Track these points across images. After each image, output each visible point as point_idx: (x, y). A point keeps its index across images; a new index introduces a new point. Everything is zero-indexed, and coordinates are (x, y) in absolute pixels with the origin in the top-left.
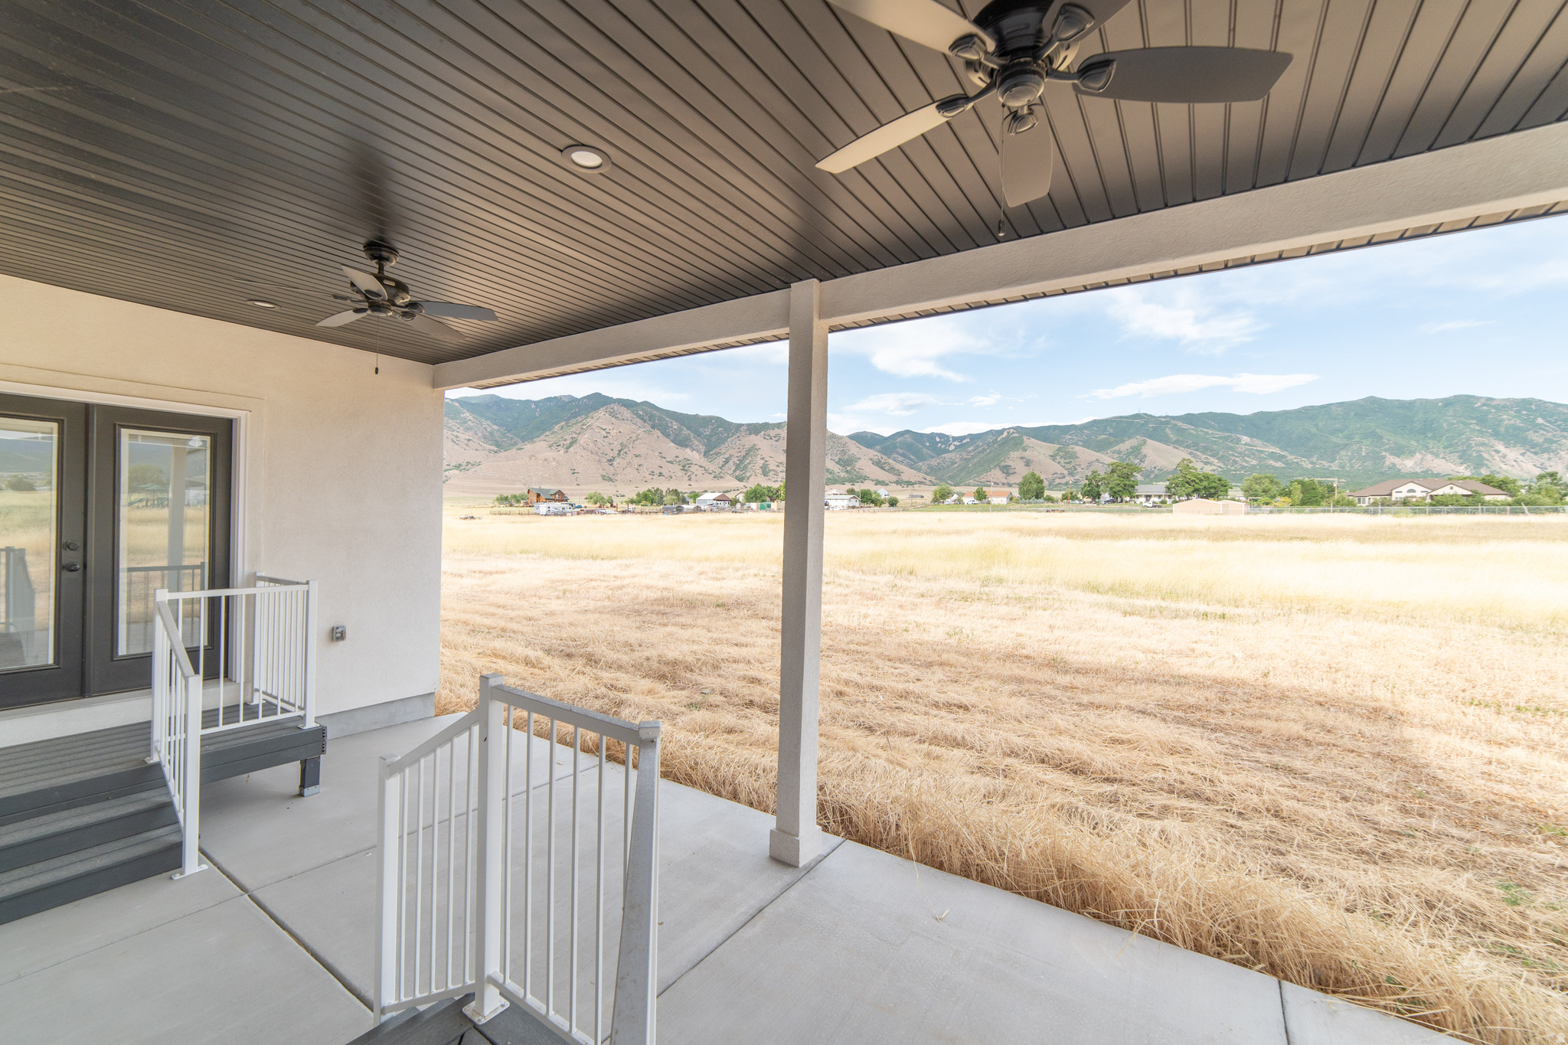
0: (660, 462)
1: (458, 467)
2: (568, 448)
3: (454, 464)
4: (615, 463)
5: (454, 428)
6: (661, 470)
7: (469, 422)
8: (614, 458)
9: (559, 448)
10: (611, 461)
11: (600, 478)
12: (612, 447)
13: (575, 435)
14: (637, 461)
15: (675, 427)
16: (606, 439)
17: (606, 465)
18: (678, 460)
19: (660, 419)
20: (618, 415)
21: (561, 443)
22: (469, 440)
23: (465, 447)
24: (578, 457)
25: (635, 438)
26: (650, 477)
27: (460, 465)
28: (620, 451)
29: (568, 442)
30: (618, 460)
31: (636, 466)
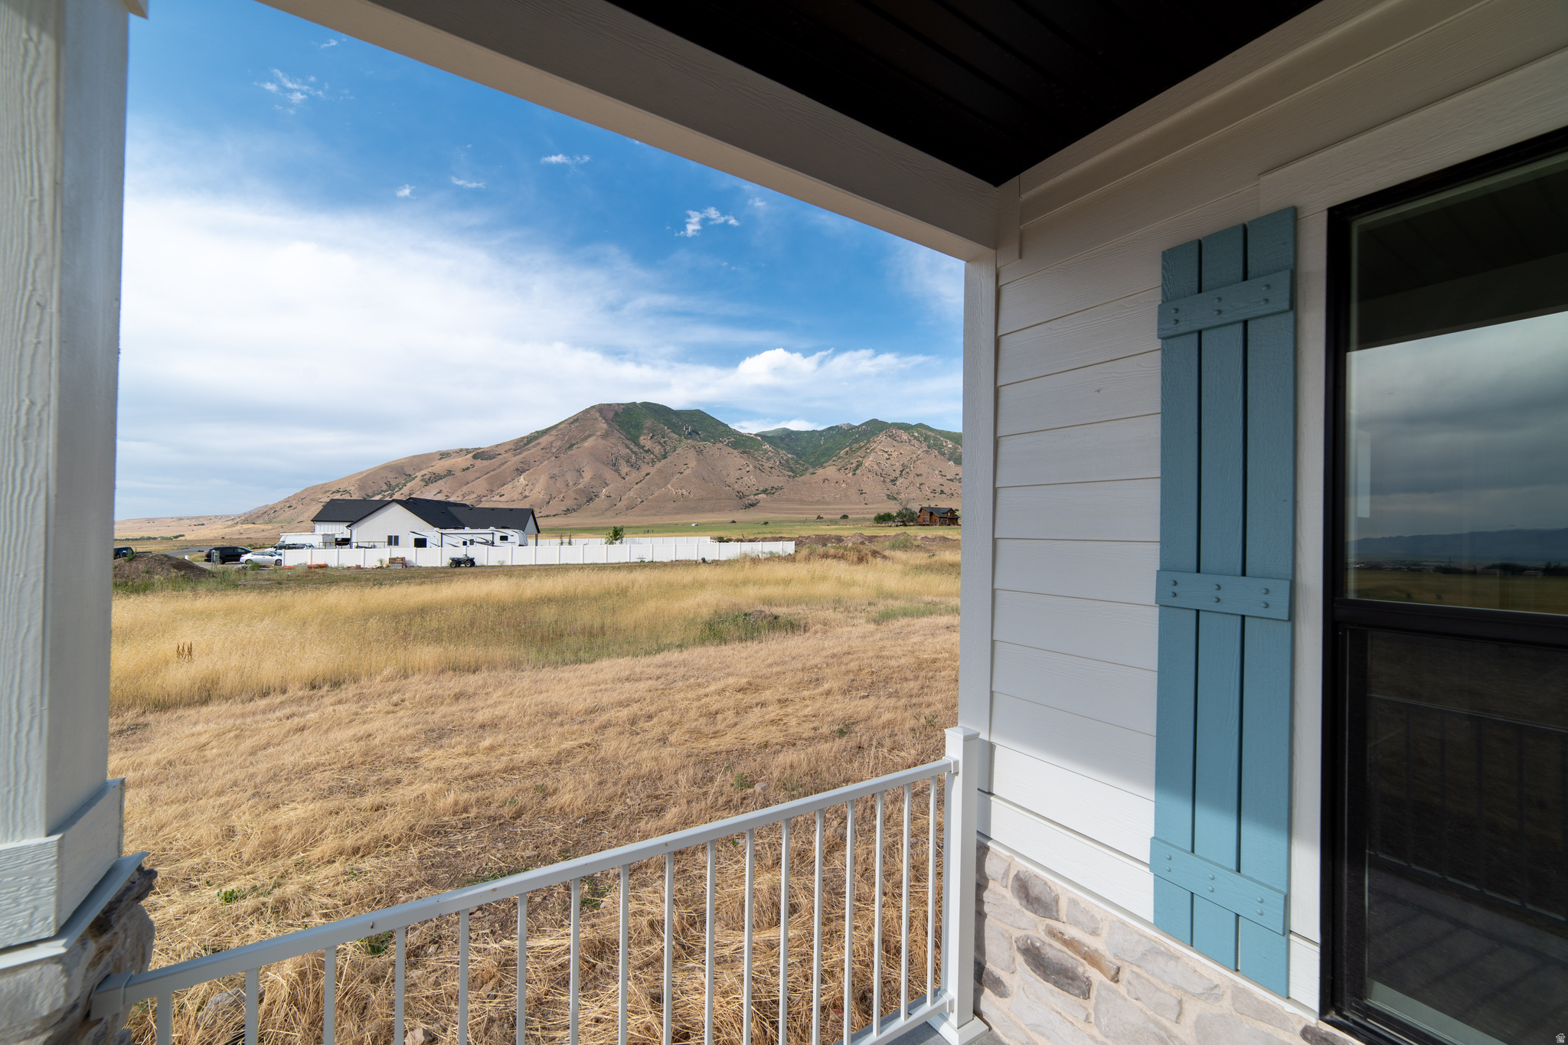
0: (940, 480)
1: (765, 491)
2: (855, 470)
3: (762, 489)
4: (898, 483)
5: (759, 458)
6: (943, 488)
7: (770, 453)
8: (897, 478)
9: (847, 471)
10: (894, 481)
11: (885, 498)
12: (894, 467)
13: (860, 459)
14: (918, 480)
15: (950, 446)
16: (888, 461)
17: (890, 485)
18: (958, 477)
19: (935, 439)
20: (897, 438)
21: (848, 466)
22: (772, 468)
23: (769, 474)
24: (865, 479)
25: (915, 459)
26: (932, 495)
27: (767, 490)
28: (902, 471)
29: (854, 465)
30: (901, 480)
31: (918, 485)
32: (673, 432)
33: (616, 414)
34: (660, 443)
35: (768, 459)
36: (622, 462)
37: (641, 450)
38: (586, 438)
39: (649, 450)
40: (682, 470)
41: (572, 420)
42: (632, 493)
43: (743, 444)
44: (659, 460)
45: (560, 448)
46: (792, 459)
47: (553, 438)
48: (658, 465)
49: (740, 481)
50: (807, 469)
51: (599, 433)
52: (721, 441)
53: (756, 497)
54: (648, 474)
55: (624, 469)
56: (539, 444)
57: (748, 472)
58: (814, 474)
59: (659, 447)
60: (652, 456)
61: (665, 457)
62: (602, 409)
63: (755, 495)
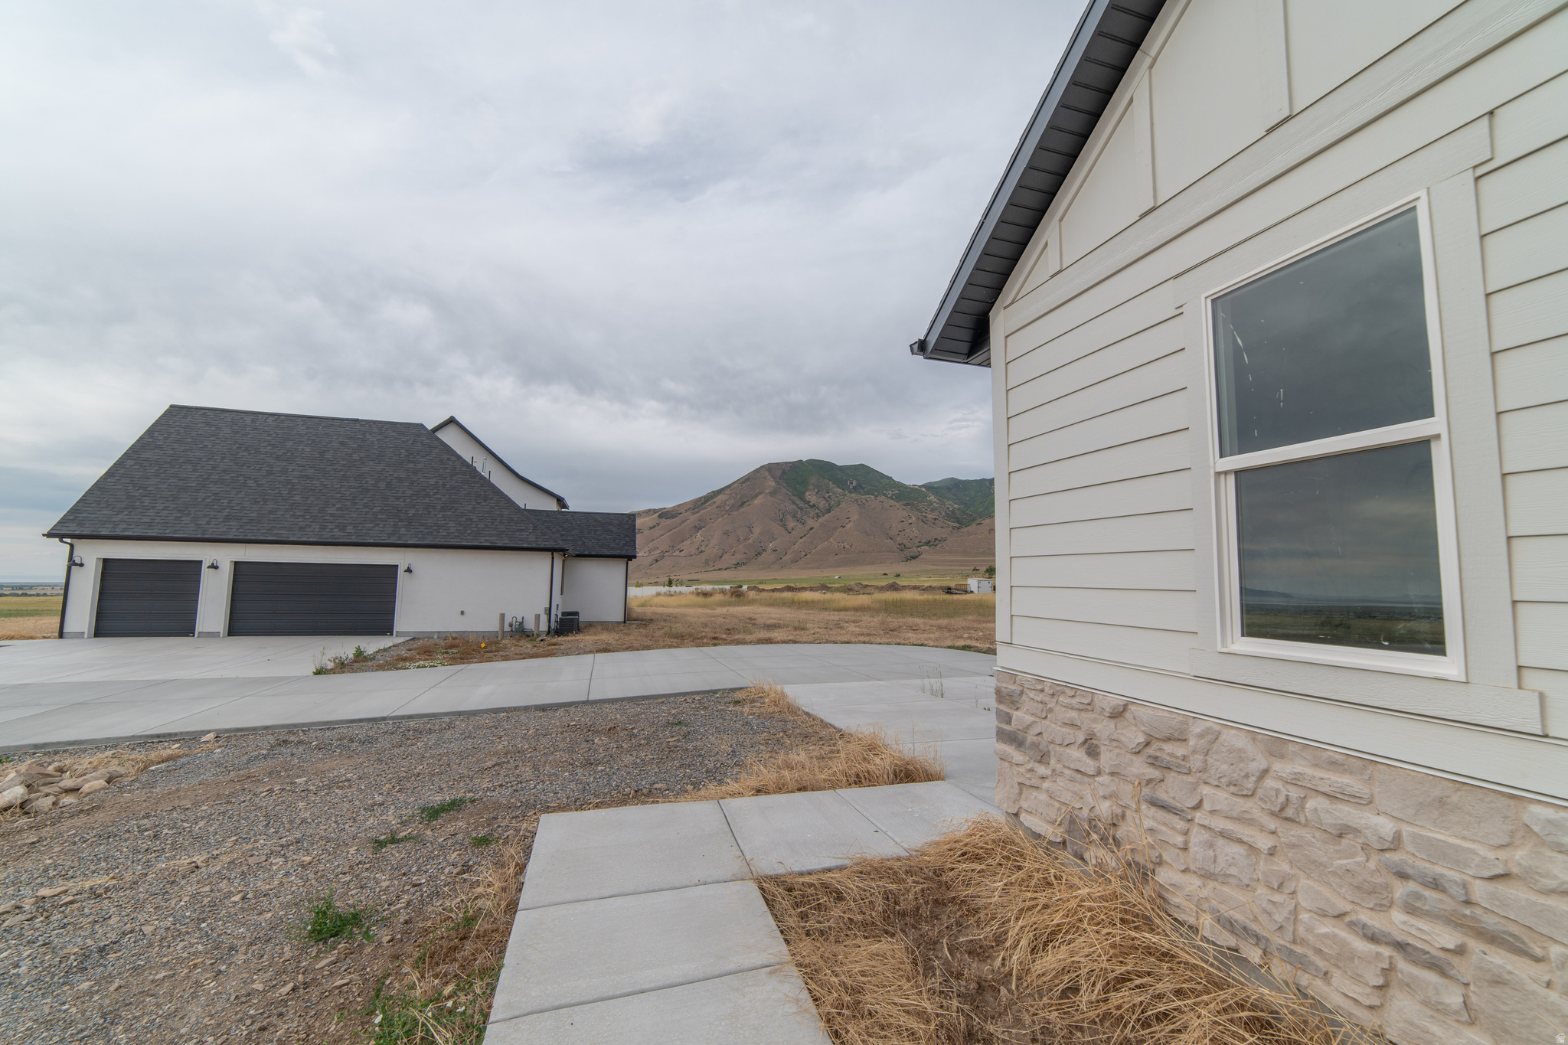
32: (838, 487)
33: (784, 473)
34: (825, 498)
35: (933, 510)
36: (789, 517)
37: (807, 506)
38: (756, 496)
39: (814, 505)
40: (845, 524)
41: (744, 479)
42: (796, 546)
43: (907, 495)
44: (824, 514)
45: (733, 505)
46: (959, 509)
47: (726, 497)
48: (822, 520)
49: (902, 534)
50: (974, 519)
51: (767, 491)
52: (885, 495)
53: (919, 549)
54: (811, 529)
55: (791, 524)
56: (714, 502)
57: (910, 524)
58: (980, 524)
59: (824, 502)
60: (817, 510)
61: (829, 511)
62: (770, 468)
63: (918, 547)
